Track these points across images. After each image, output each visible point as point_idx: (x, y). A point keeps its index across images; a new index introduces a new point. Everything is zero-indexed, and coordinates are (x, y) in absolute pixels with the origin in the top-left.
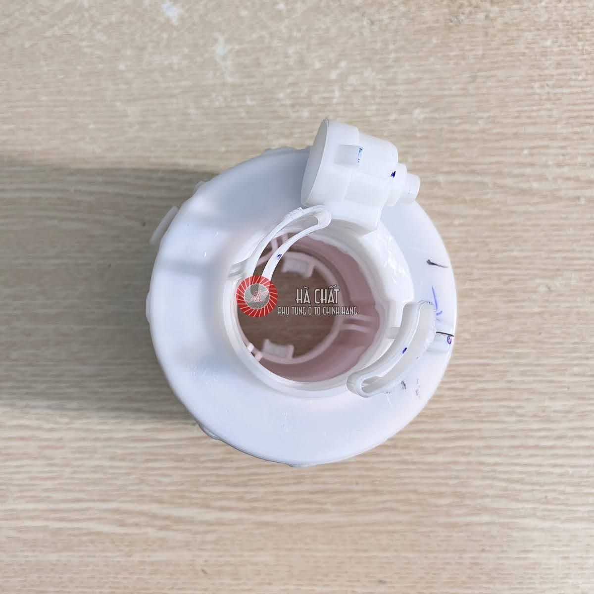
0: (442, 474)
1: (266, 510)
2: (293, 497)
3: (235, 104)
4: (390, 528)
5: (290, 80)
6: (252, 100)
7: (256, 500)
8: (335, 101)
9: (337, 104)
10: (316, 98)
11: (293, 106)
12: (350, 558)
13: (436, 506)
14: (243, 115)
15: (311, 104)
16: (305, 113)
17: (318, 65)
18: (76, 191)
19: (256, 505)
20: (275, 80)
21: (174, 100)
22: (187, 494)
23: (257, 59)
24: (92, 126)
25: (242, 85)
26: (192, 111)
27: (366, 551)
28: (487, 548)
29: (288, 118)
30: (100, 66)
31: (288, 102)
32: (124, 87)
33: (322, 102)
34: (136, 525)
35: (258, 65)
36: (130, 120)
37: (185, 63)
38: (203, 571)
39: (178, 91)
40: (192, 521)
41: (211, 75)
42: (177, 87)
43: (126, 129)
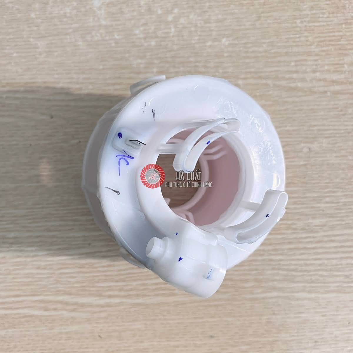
0: (247, 268)
1: (137, 296)
2: (154, 287)
3: (108, 38)
4: (216, 303)
5: (143, 21)
6: (118, 35)
7: (131, 290)
8: (172, 34)
9: (173, 36)
10: (159, 33)
11: (145, 38)
12: (192, 323)
13: (244, 288)
14: (113, 45)
15: (157, 37)
16: (153, 43)
17: (160, 12)
18: (7, 97)
19: (131, 293)
20: (133, 22)
21: (68, 37)
22: (87, 288)
23: (121, 9)
24: (15, 55)
25: (112, 26)
26: (80, 43)
27: (202, 318)
28: (275, 312)
29: (142, 46)
30: (19, 15)
31: (141, 36)
32: (35, 28)
33: (163, 35)
34: (55, 309)
35: (122, 13)
36: (40, 50)
37: (74, 12)
38: (100, 336)
39: (70, 30)
40: (91, 306)
41: (91, 20)
42: (70, 28)
43: (38, 56)
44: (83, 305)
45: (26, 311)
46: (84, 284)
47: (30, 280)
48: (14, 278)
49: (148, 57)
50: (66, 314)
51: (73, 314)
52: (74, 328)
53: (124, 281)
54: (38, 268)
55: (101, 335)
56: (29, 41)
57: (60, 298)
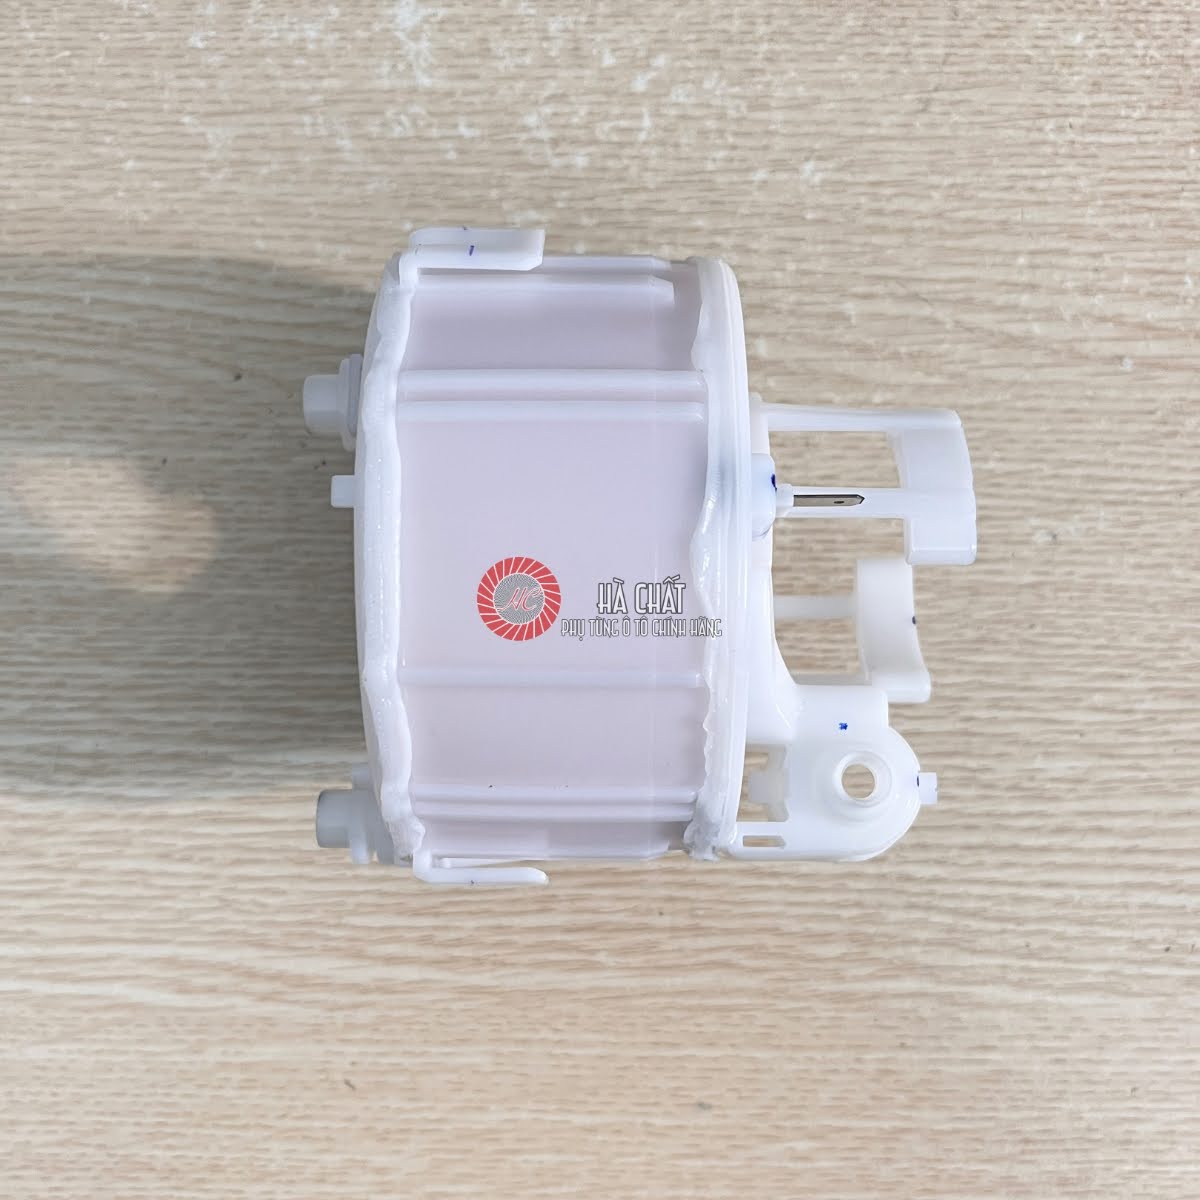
0: (829, 897)
1: (478, 962)
2: (532, 939)
3: (434, 132)
4: (723, 1001)
5: (552, 87)
6: (470, 126)
7: (458, 943)
8: (642, 136)
9: (645, 143)
10: (603, 130)
11: (555, 142)
12: (643, 1058)
13: (818, 960)
14: (452, 156)
15: (594, 142)
16: (581, 161)
17: (609, 60)
18: (95, 301)
19: (457, 952)
20: (520, 85)
21: (307, 119)
22: (320, 931)
23: (484, 40)
24: (130, 165)
25: (450, 94)
26: (346, 143)
27: (674, 1045)
28: (909, 1042)
29: (543, 167)
30: (150, 36)
31: (545, 134)
32: (202, 84)
33: (615, 138)
34: (212, 990)
35: (486, 53)
36: (213, 155)
37: (332, 39)
38: (347, 1083)
39: (314, 99)
40: (326, 985)
41: (385, 69)
42: (314, 91)
43: (204, 174)
44: (302, 982)
45: (118, 989)
46: (310, 917)
47: (135, 891)
48: (85, 883)
49: (560, 205)
50: (244, 1006)
51: (268, 1009)
52: (269, 1052)
53: (437, 915)
54: (165, 856)
55: (353, 1080)
56: (178, 123)
57: (230, 956)
